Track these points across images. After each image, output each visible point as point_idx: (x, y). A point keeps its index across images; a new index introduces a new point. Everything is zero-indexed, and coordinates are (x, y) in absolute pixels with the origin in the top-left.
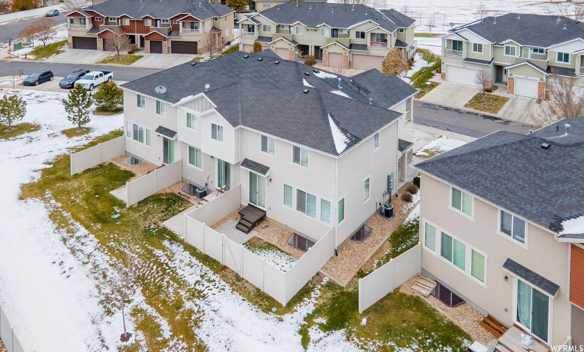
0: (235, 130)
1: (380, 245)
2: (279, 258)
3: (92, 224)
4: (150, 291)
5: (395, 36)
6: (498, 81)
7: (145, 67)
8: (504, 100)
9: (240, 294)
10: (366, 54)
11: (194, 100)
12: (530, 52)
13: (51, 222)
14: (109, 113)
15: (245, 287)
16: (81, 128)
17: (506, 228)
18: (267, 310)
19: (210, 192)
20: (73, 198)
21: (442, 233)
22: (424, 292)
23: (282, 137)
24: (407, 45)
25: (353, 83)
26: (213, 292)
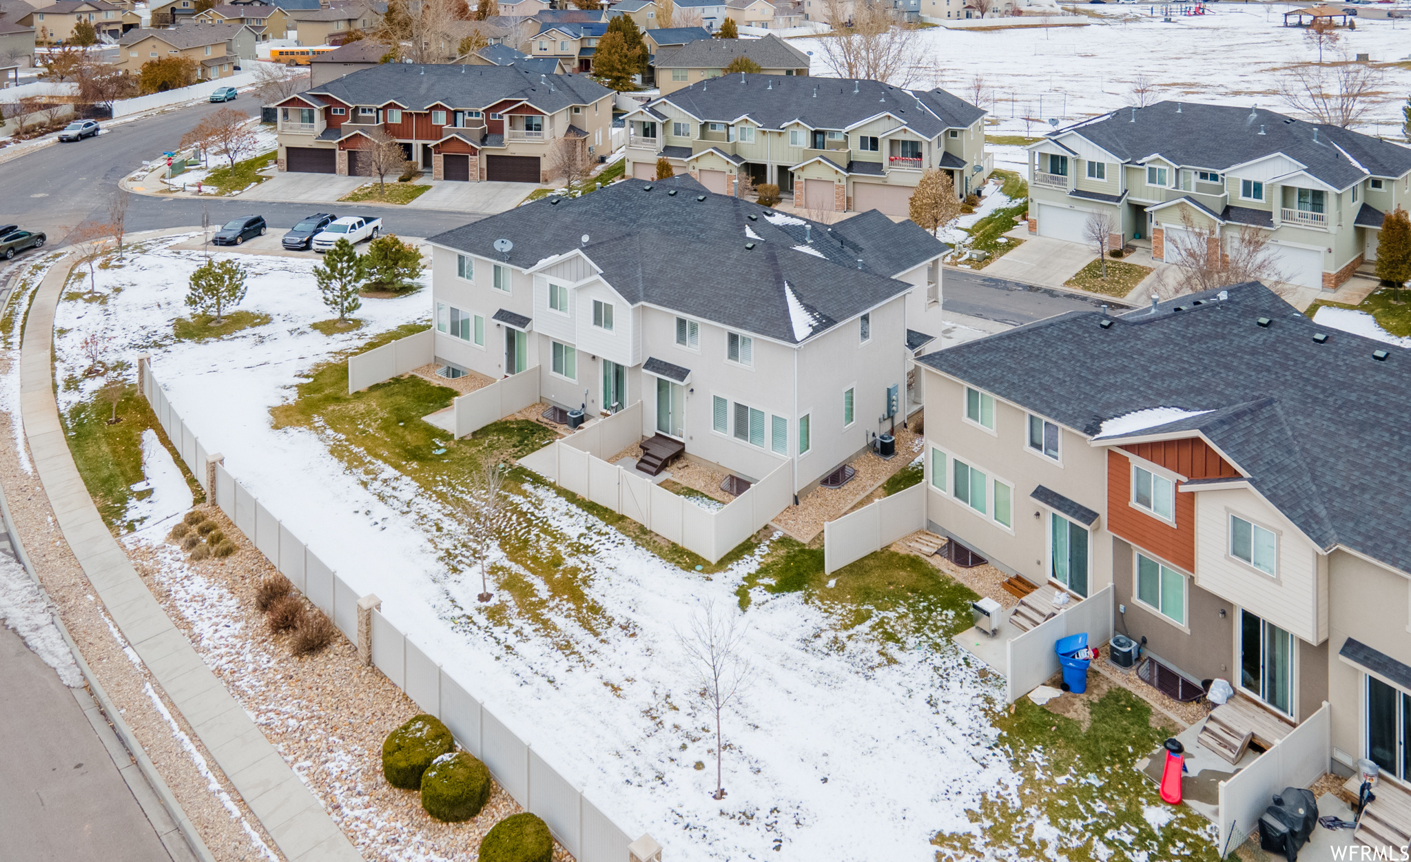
0: (634, 309)
1: (868, 493)
2: (706, 507)
3: (404, 463)
4: (512, 546)
5: (939, 146)
6: (1137, 236)
7: (437, 209)
8: (1142, 272)
9: (648, 550)
10: (880, 182)
11: (563, 263)
12: (1195, 179)
13: (336, 460)
14: (389, 295)
15: (655, 542)
16: (345, 320)
17: (1037, 441)
18: (689, 568)
19: (590, 417)
20: (361, 427)
21: (956, 461)
22: (926, 549)
23: (710, 319)
24: (965, 163)
25: (833, 234)
26: (606, 547)
